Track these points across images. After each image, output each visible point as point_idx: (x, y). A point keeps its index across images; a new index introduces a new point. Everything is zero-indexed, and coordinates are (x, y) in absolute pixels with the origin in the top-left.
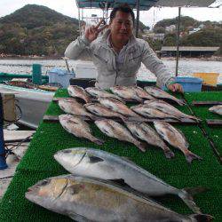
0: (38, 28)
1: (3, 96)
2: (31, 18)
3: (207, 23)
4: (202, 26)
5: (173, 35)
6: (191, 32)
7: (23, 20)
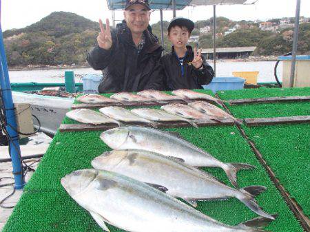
0: (66, 36)
1: (16, 106)
2: (58, 26)
3: (243, 22)
4: (237, 25)
5: (208, 37)
6: (226, 33)
7: (50, 28)
